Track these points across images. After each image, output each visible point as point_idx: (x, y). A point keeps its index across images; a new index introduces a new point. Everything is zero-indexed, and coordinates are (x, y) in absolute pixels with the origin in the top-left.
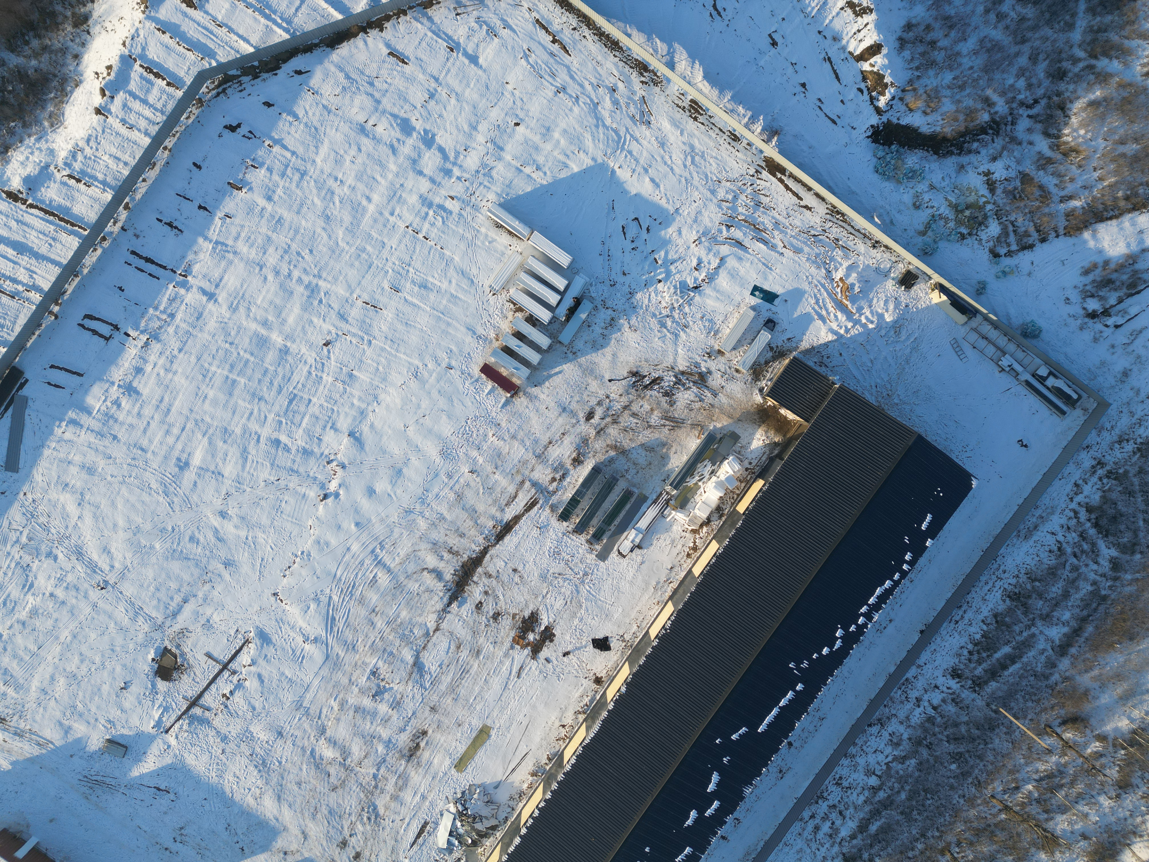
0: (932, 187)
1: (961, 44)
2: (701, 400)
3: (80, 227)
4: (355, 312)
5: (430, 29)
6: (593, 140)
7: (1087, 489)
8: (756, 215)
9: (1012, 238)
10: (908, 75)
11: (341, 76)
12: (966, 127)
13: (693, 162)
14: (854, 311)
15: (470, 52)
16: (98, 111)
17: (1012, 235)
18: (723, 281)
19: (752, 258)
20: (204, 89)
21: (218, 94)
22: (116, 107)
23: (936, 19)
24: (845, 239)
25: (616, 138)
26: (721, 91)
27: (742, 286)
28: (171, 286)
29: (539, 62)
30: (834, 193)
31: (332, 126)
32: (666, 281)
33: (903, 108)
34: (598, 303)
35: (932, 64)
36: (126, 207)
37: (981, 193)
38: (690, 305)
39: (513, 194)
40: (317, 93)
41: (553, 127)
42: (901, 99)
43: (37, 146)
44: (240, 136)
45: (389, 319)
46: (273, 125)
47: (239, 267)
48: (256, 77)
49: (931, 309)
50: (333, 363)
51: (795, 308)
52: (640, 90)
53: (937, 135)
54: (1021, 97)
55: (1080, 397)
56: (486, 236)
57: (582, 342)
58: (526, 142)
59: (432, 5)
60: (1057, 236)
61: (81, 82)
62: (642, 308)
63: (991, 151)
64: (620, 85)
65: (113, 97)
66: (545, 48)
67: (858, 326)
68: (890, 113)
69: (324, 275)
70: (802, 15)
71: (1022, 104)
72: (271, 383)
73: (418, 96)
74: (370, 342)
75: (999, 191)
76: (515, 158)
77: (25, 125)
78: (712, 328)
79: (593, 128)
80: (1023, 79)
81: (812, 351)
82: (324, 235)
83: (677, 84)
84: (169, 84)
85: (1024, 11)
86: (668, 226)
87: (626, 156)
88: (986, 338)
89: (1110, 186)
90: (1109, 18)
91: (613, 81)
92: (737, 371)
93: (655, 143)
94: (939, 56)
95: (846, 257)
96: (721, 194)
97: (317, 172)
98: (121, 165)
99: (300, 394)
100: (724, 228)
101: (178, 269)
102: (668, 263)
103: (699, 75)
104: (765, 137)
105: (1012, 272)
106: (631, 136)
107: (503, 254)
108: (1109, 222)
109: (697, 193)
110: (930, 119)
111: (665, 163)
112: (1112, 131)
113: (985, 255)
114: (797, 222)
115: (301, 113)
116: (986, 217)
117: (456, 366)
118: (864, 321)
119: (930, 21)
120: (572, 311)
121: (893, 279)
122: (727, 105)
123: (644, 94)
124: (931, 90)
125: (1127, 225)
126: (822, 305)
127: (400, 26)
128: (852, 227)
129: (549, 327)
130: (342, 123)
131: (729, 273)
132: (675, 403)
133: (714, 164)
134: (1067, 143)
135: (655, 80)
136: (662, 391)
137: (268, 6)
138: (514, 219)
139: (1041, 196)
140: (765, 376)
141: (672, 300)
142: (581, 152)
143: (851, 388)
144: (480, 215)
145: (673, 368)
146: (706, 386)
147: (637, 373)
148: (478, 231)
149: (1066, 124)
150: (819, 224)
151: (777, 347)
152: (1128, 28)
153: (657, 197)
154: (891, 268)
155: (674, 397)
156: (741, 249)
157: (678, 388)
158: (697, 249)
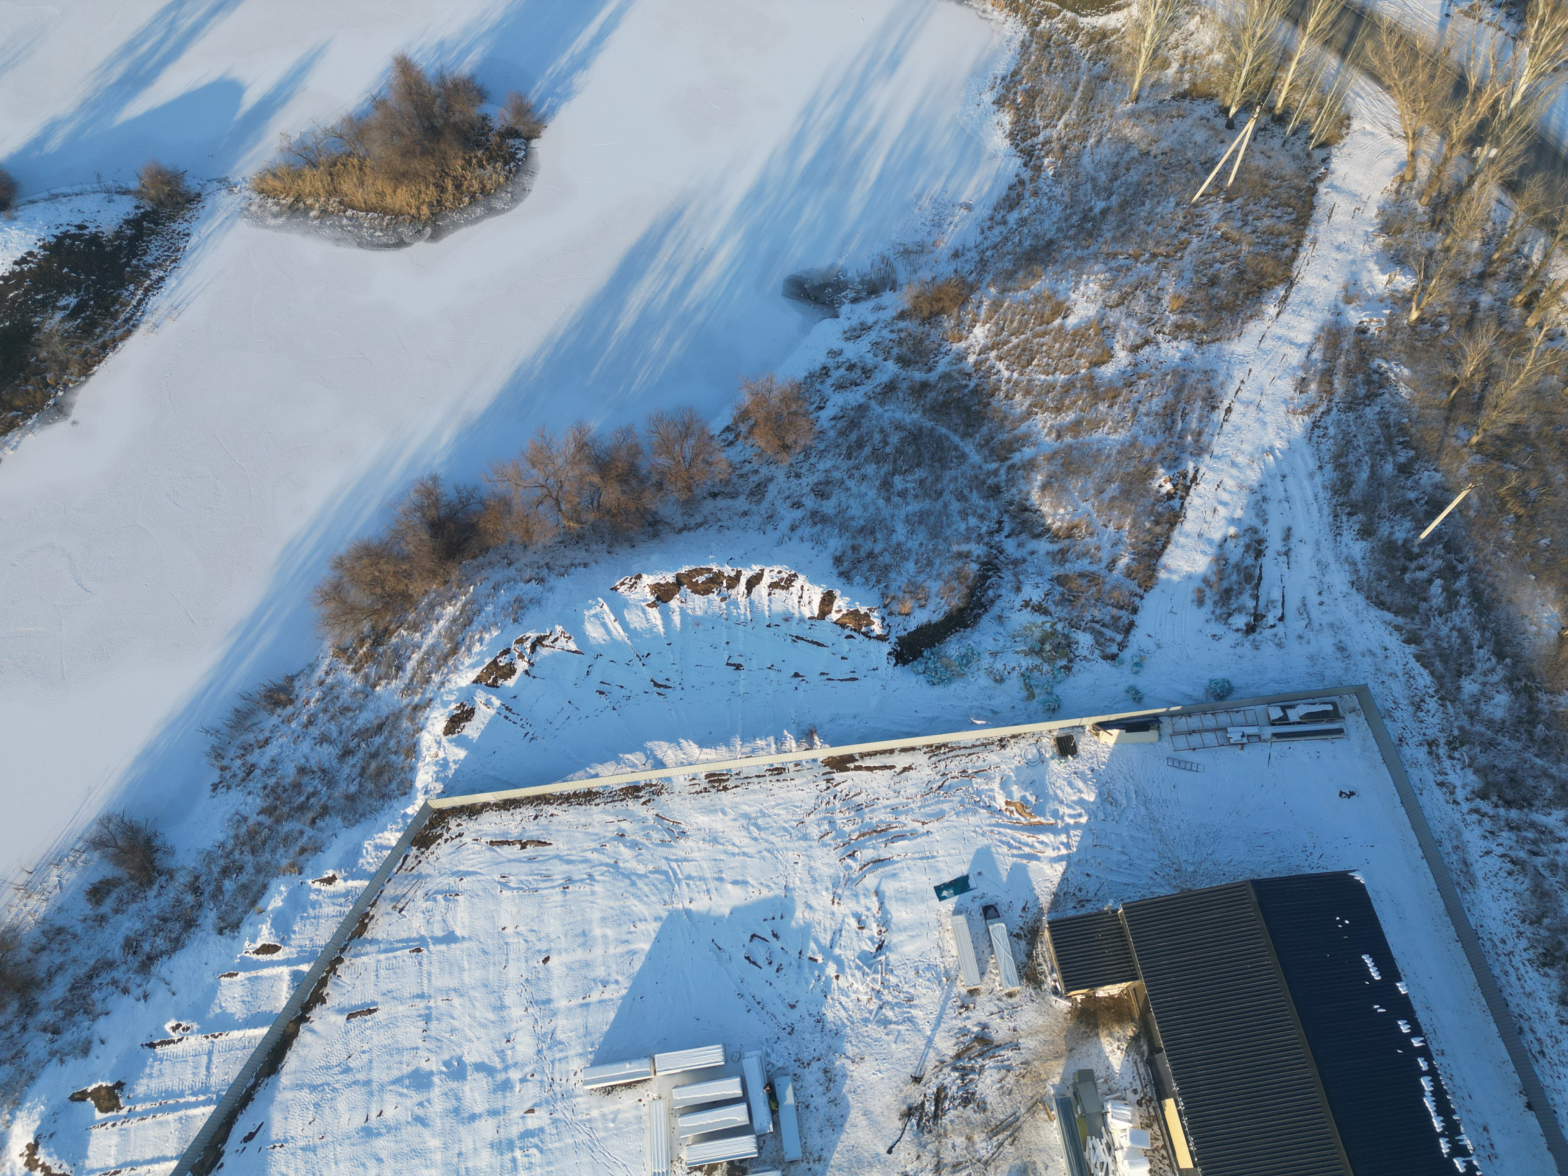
0: (994, 654)
1: (894, 536)
2: (1009, 1069)
5: (380, 952)
6: (641, 900)
7: (1453, 778)
8: (867, 820)
9: (1109, 633)
10: (875, 594)
11: (304, 1094)
12: (968, 587)
13: (759, 828)
14: (1052, 821)
15: (439, 933)
17: (1104, 630)
18: (899, 914)
19: (904, 864)
23: (854, 537)
24: (970, 764)
25: (663, 877)
26: (727, 745)
27: (923, 900)
29: (523, 878)
30: (917, 735)
32: (843, 972)
33: (900, 619)
34: (793, 1068)
35: (887, 568)
37: (1040, 623)
38: (892, 971)
39: (597, 1038)
40: (286, 1140)
41: (586, 927)
42: (891, 614)
49: (1116, 753)
51: (997, 873)
52: (648, 813)
53: (951, 613)
54: (984, 529)
55: (1334, 704)
56: (604, 1116)
57: (817, 1135)
58: (571, 969)
59: (366, 925)
60: (1142, 598)
62: (844, 1025)
63: (1009, 586)
64: (625, 825)
66: (518, 861)
67: (1072, 833)
68: (893, 631)
70: (741, 627)
71: (991, 533)
73: (411, 1033)
75: (1052, 608)
76: (571, 996)
78: (938, 974)
79: (631, 889)
80: (970, 517)
81: (1057, 899)
83: (679, 776)
85: (917, 476)
86: (792, 911)
87: (688, 885)
88: (1194, 731)
89: (1133, 526)
90: (985, 430)
91: (615, 828)
92: (1010, 995)
93: (707, 846)
94: (887, 559)
95: (989, 779)
96: (814, 832)
100: (849, 861)
102: (828, 951)
103: (693, 750)
104: (806, 745)
105: (1142, 658)
106: (676, 861)
107: (639, 1119)
108: (1167, 551)
109: (790, 854)
110: (931, 606)
111: (734, 854)
112: (1083, 492)
113: (1104, 666)
114: (911, 791)
116: (1066, 637)
118: (1071, 821)
119: (851, 542)
121: (1052, 758)
122: (744, 750)
123: (655, 812)
124: (907, 587)
125: (1182, 540)
126: (1017, 845)
127: (343, 978)
128: (965, 748)
129: (763, 1156)
130: (339, 1148)
131: (897, 900)
132: (985, 1103)
133: (781, 812)
134: (1060, 528)
135: (656, 790)
136: (957, 1102)
137: (169, 1094)
138: (620, 1065)
139: (1089, 581)
140: (1043, 973)
141: (868, 985)
142: (638, 924)
143: (1136, 899)
144: (579, 1099)
145: (943, 1062)
146: (997, 1047)
147: (910, 1109)
148: (589, 1120)
149: (1043, 516)
150: (933, 773)
151: (1021, 928)
152: (1006, 423)
153: (754, 894)
154: (1038, 751)
155: (977, 1096)
156: (886, 865)
157: (971, 1080)
158: (842, 907)
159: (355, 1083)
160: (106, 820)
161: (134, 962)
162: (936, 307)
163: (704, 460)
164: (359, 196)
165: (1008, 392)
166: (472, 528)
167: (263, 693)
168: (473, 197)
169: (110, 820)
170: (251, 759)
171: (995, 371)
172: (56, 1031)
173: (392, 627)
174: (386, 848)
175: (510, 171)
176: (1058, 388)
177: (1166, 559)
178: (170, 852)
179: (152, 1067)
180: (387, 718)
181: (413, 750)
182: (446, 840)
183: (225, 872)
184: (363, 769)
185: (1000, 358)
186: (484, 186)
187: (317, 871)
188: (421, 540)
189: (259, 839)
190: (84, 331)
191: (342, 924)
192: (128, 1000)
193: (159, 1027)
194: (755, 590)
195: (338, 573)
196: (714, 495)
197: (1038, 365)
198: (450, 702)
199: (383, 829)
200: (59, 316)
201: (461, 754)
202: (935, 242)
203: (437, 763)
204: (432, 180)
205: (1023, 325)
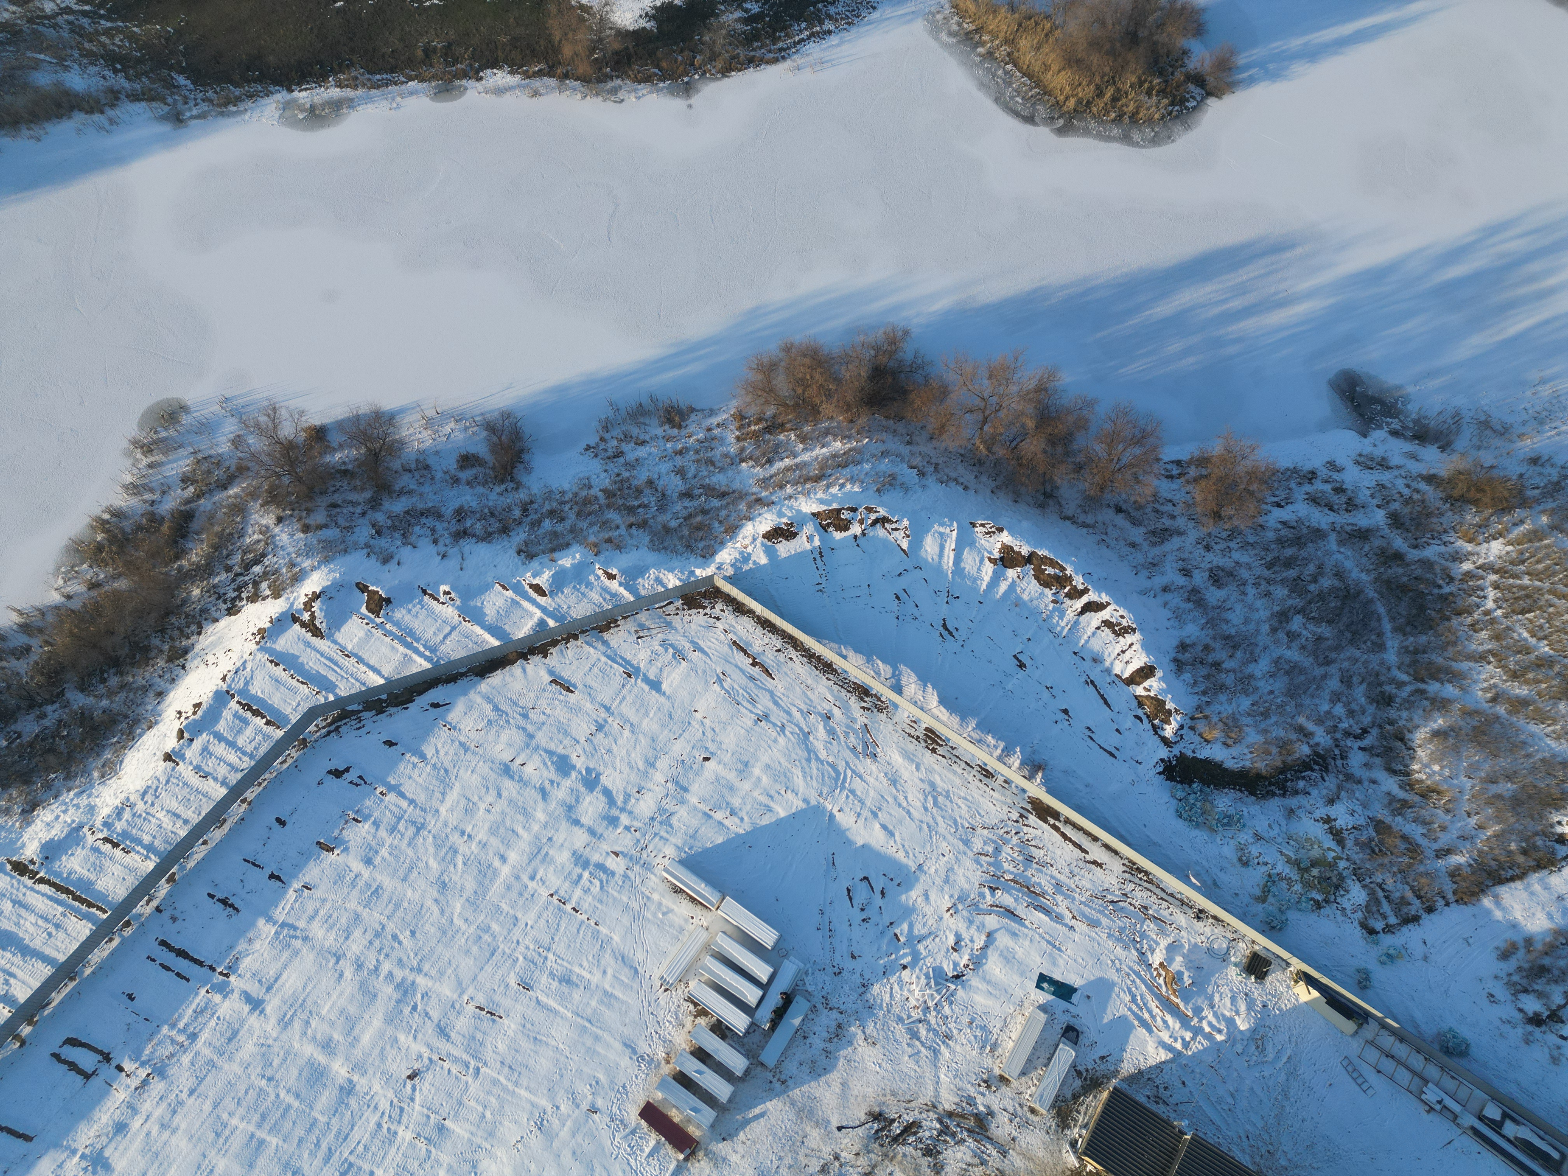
0: (1258, 837)
1: (1252, 666)
2: (983, 1163)
3: (99, 908)
4: (462, 1024)
5: (605, 654)
6: (804, 777)
8: (1028, 873)
9: (1386, 907)
10: (1194, 701)
11: (488, 708)
12: (1284, 762)
13: (936, 803)
14: (1190, 1014)
15: (652, 677)
16: (168, 757)
17: (1384, 902)
18: (994, 966)
19: (1031, 933)
20: (312, 728)
21: (329, 733)
22: (192, 753)
23: (1214, 638)
24: (1155, 907)
25: (833, 774)
26: (963, 718)
27: (1022, 974)
28: (203, 992)
29: (736, 687)
30: (1129, 845)
31: (467, 767)
32: (913, 968)
33: (1197, 739)
34: (818, 1000)
35: (1222, 688)
36: (171, 880)
37: (1326, 846)
38: (951, 1003)
39: (698, 847)
40: (455, 728)
41: (752, 761)
42: (1192, 728)
43: (75, 802)
44: (346, 782)
45: (510, 1033)
46: (392, 766)
47: (308, 957)
48: (381, 712)
49: (1298, 1009)
50: (417, 1107)
51: (1103, 1008)
52: (861, 718)
53: (1249, 771)
54: (1344, 725)
56: (660, 904)
57: (795, 1063)
58: (718, 781)
59: (610, 628)
60: (1447, 904)
61: (156, 723)
62: (881, 1008)
63: (1325, 792)
64: (836, 712)
65: (192, 740)
66: (742, 671)
67: (1199, 1038)
68: (1182, 744)
69: (426, 967)
70: (1051, 635)
71: (1347, 734)
72: (318, 1145)
73: (582, 728)
74: (477, 1070)
75: (1349, 843)
76: (703, 800)
77: (69, 777)
78: (986, 1040)
79: (804, 762)
80: (1340, 705)
81: (1138, 1077)
82: (435, 910)
83: (906, 710)
84: (268, 723)
85: (1320, 630)
86: (910, 888)
87: (847, 797)
88: (1393, 1057)
89: (1496, 836)
90: (1423, 639)
91: (827, 708)
92: (1033, 1111)
93: (885, 781)
94: (1229, 680)
95: (1163, 932)
96: (977, 845)
97: (439, 825)
98: (179, 823)
99: (359, 1162)
100: (987, 891)
101: (219, 964)
102: (914, 940)
103: (933, 700)
104: (1027, 773)
105: (1399, 956)
106: (853, 771)
107: (682, 930)
108: (1512, 885)
109: (944, 844)
110: (1235, 751)
111: (900, 805)
112: (1474, 767)
113: (1355, 931)
114: (1085, 883)
115: (429, 752)
116: (1341, 878)
117: (604, 1109)
118: (1207, 1029)
119: (1208, 640)
120: (780, 1014)
121: (1236, 965)
122: (972, 734)
123: (866, 721)
124: (1227, 718)
125: (1537, 887)
126: (1141, 1004)
127: (569, 651)
128: (1162, 890)
129: (746, 1040)
130: (481, 763)
131: (1001, 955)
132: (942, 1167)
133: (963, 806)
134: (1421, 781)
135: (879, 706)
136: (920, 1146)
137: (411, 633)
138: (698, 881)
139: (1408, 849)
140: (1076, 1120)
141: (924, 995)
142: (789, 792)
143: (1210, 1141)
144: (652, 877)
145: (934, 1106)
146: (988, 1138)
147: (880, 1114)
148: (648, 898)
149: (1413, 758)
150: (1117, 886)
151: (1087, 1070)
152: (1450, 649)
153: (891, 849)
154: (1228, 948)
155: (941, 1157)
156: (1015, 922)
157: (945, 1141)
158: (952, 920)
159: (524, 729)
160: (506, 415)
161: (454, 527)
162: (1473, 494)
163: (1135, 473)
164: (1028, 58)
165: (1477, 622)
166: (904, 392)
167: (666, 405)
168: (1120, 116)
169: (508, 417)
170: (626, 447)
171: (1482, 593)
172: (379, 533)
173: (788, 426)
174: (663, 585)
175: (1170, 113)
176: (1532, 657)
177: (1506, 892)
178: (529, 470)
179: (414, 606)
180: (734, 492)
181: (733, 530)
182: (706, 614)
183: (552, 513)
184: (690, 516)
185: (1496, 586)
186: (1137, 113)
187: (607, 563)
188: (859, 374)
189: (590, 508)
190: (746, 39)
191: (596, 614)
192: (432, 549)
193: (437, 584)
194: (1088, 615)
195: (781, 355)
196: (1119, 510)
197: (1530, 621)
198: (784, 516)
199: (671, 570)
200: (738, 14)
201: (763, 560)
202: (1523, 434)
203: (742, 553)
204: (1098, 80)
205: (1548, 573)
